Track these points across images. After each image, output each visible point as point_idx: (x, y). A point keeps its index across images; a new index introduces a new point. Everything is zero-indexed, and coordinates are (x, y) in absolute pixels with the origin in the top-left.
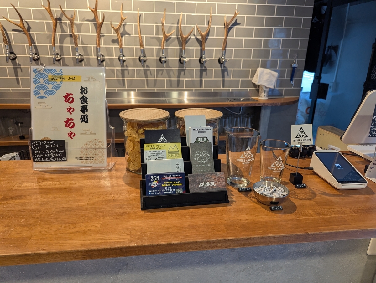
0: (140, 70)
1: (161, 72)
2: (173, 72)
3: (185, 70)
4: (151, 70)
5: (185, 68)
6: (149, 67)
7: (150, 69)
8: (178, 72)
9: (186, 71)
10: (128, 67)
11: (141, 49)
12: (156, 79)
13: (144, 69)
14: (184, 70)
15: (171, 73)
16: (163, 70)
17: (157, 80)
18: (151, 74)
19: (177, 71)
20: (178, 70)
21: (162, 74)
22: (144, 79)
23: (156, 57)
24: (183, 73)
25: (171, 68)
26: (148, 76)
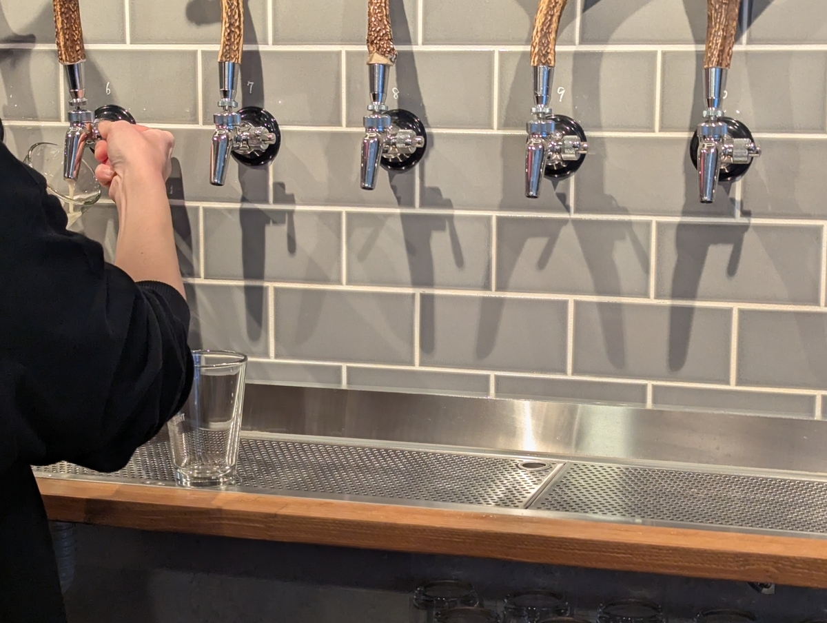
0: (378, 221)
1: (534, 246)
2: (635, 241)
3: (745, 228)
4: (459, 227)
5: (738, 219)
6: (448, 204)
7: (451, 218)
8: (680, 244)
9: (749, 238)
10: (291, 200)
11: (372, 67)
12: (493, 294)
13: (404, 217)
14: (734, 235)
15: (623, 254)
16: (550, 230)
17: (501, 301)
18: (460, 262)
19: (671, 234)
20: (681, 226)
21: (542, 263)
22: (409, 291)
23: (505, 125)
24: (718, 255)
25: (624, 211)
26: (438, 274)
